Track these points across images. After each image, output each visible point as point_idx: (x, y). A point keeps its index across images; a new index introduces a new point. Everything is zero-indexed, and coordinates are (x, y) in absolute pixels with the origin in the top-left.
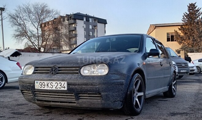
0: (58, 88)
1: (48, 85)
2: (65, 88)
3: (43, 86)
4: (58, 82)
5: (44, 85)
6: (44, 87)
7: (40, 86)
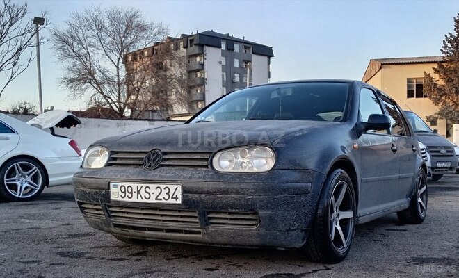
0: (161, 200)
1: (138, 192)
2: (176, 198)
3: (127, 194)
4: (163, 186)
5: (131, 192)
6: (130, 195)
7: (121, 193)
